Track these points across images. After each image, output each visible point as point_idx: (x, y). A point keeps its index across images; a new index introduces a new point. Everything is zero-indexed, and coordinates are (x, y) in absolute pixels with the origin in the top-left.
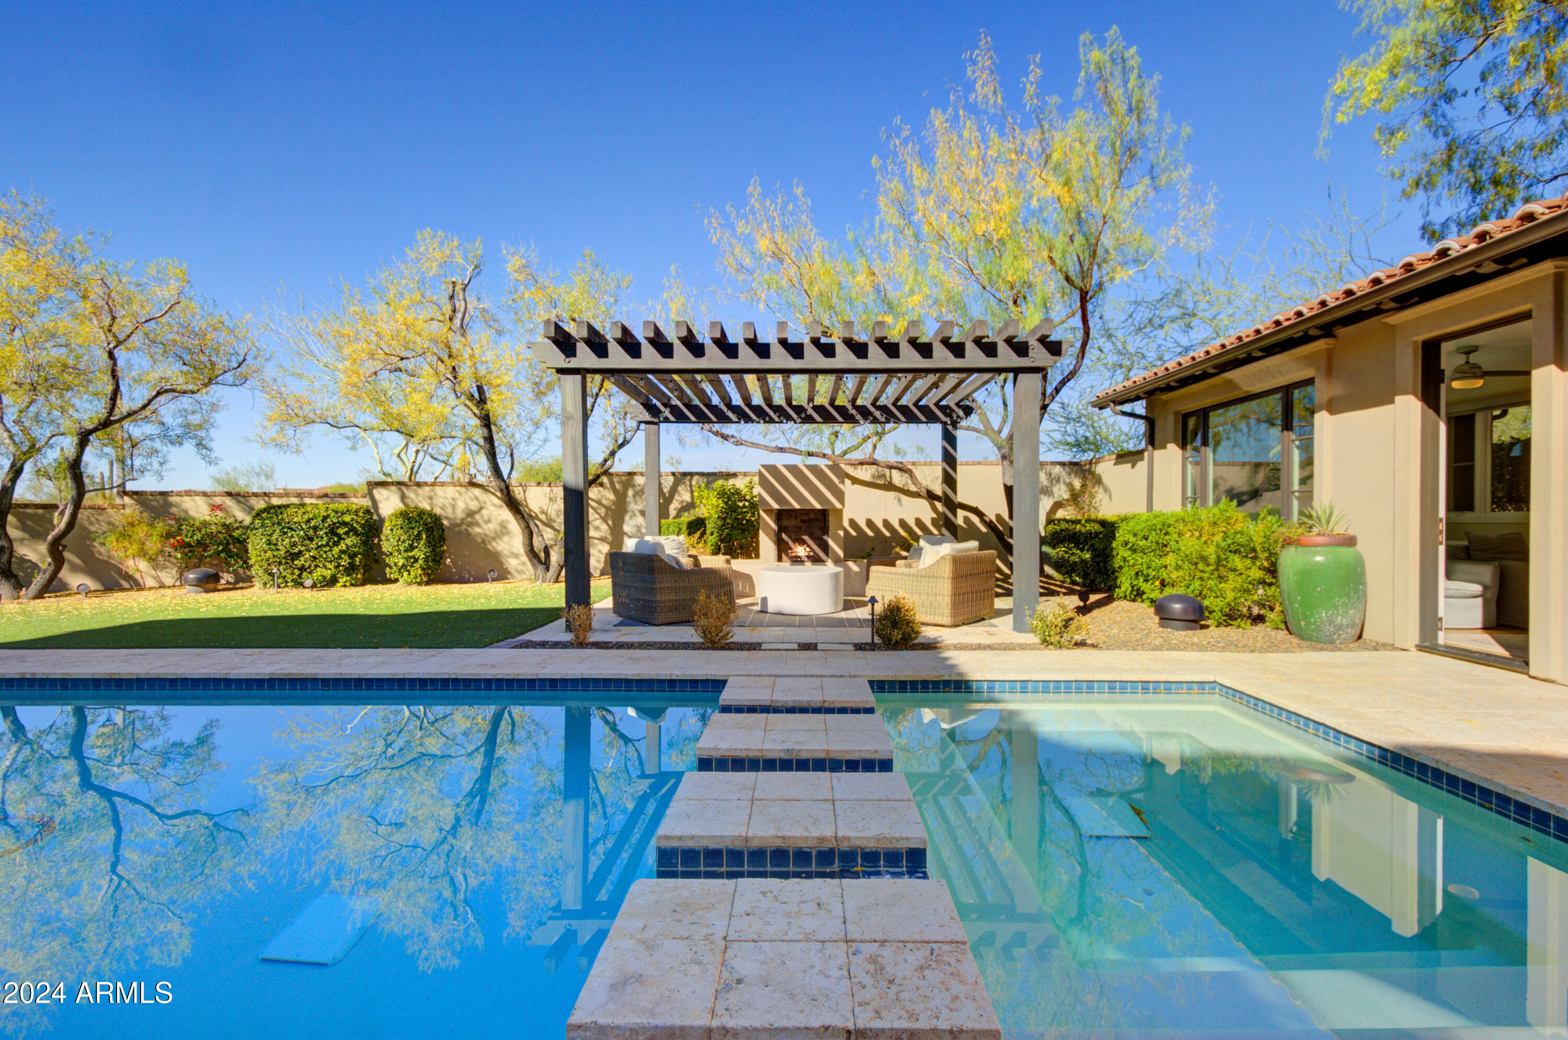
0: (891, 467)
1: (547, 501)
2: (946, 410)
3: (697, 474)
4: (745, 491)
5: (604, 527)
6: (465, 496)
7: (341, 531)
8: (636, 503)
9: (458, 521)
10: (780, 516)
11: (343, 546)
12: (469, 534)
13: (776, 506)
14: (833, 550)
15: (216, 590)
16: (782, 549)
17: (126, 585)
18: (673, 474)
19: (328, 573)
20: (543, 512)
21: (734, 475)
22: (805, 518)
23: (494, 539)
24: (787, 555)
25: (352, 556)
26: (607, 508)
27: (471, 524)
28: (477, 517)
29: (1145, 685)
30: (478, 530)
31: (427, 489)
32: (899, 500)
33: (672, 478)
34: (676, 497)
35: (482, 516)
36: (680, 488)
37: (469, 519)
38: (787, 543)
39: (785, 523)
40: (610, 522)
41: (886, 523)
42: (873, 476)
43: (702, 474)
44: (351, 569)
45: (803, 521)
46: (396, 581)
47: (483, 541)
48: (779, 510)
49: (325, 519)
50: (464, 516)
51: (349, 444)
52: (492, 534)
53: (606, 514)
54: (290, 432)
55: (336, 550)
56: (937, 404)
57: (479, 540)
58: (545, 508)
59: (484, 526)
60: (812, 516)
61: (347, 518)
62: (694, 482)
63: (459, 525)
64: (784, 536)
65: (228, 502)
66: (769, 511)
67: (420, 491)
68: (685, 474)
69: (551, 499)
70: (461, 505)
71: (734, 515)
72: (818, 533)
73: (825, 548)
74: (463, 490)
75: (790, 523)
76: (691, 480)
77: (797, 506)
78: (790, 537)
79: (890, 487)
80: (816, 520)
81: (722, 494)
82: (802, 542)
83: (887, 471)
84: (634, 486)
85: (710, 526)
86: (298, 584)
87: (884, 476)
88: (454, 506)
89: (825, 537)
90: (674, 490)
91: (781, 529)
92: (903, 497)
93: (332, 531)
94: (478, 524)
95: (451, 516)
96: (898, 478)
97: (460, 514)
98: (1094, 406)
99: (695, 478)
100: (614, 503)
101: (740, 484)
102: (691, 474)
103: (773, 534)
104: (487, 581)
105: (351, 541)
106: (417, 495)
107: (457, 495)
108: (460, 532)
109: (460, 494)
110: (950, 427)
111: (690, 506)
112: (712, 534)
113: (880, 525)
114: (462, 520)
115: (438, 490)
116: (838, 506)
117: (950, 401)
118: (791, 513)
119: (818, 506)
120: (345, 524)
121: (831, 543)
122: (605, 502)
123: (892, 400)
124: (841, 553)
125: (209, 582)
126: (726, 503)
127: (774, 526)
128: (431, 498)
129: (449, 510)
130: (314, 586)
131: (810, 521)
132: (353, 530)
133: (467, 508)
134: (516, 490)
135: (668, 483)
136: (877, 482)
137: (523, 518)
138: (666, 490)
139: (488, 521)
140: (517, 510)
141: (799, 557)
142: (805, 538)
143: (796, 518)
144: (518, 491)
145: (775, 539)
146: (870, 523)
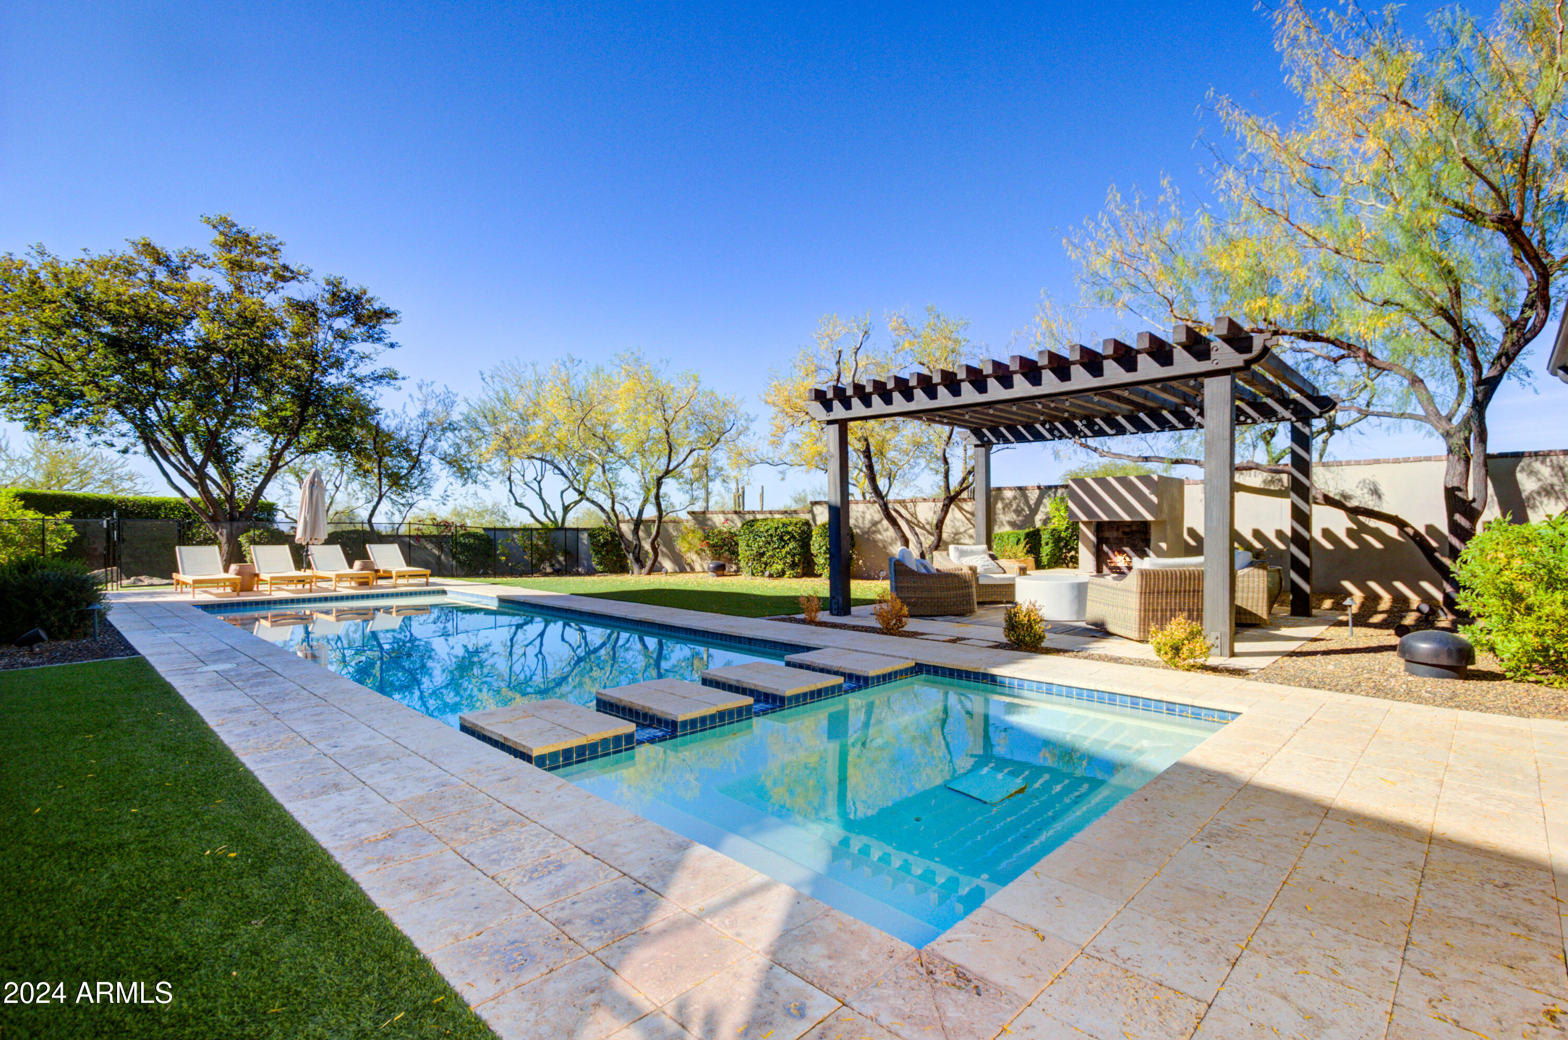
1: (930, 513)
6: (871, 511)
7: (786, 538)
8: (1004, 513)
9: (866, 530)
10: (1099, 528)
11: (787, 549)
12: (874, 540)
15: (723, 575)
16: (1101, 560)
17: (688, 569)
18: (1039, 487)
19: (780, 567)
20: (926, 522)
22: (1127, 530)
23: (890, 543)
24: (1106, 566)
25: (793, 556)
27: (875, 532)
28: (879, 526)
29: (1171, 707)
30: (879, 537)
33: (1037, 492)
34: (1042, 509)
35: (882, 526)
36: (1044, 500)
37: (874, 528)
38: (1107, 554)
39: (1107, 534)
44: (793, 565)
45: (1124, 533)
46: (820, 575)
47: (883, 546)
49: (776, 529)
50: (870, 526)
51: (780, 476)
52: (889, 540)
54: (745, 471)
55: (784, 551)
57: (880, 544)
58: (928, 520)
59: (884, 534)
60: (1134, 528)
61: (790, 529)
62: (1057, 495)
63: (867, 533)
64: (1105, 548)
65: (735, 517)
68: (1050, 487)
70: (868, 517)
72: (1141, 544)
74: (870, 506)
75: (1110, 534)
76: (1055, 493)
78: (1111, 548)
80: (1138, 532)
82: (1121, 552)
84: (1003, 499)
85: (1045, 537)
86: (763, 575)
87: (1280, 480)
88: (863, 518)
89: (1146, 548)
90: (1039, 502)
91: (1101, 540)
93: (781, 538)
94: (880, 532)
95: (863, 526)
97: (867, 524)
99: (1060, 491)
102: (1056, 487)
103: (1091, 546)
104: (878, 579)
105: (792, 545)
107: (866, 510)
108: (868, 539)
109: (868, 509)
112: (1047, 544)
114: (869, 529)
115: (854, 506)
118: (1117, 524)
119: (1127, 518)
120: (788, 533)
121: (1151, 553)
125: (719, 570)
127: (1093, 538)
129: (860, 521)
130: (771, 576)
131: (1135, 532)
132: (793, 537)
133: (872, 520)
134: (909, 505)
135: (1033, 496)
136: (1272, 488)
137: (900, 528)
138: (1032, 502)
139: (887, 530)
140: (894, 522)
141: (1119, 568)
142: (1126, 549)
143: (1118, 530)
144: (910, 505)
145: (1094, 550)
146: (1257, 534)
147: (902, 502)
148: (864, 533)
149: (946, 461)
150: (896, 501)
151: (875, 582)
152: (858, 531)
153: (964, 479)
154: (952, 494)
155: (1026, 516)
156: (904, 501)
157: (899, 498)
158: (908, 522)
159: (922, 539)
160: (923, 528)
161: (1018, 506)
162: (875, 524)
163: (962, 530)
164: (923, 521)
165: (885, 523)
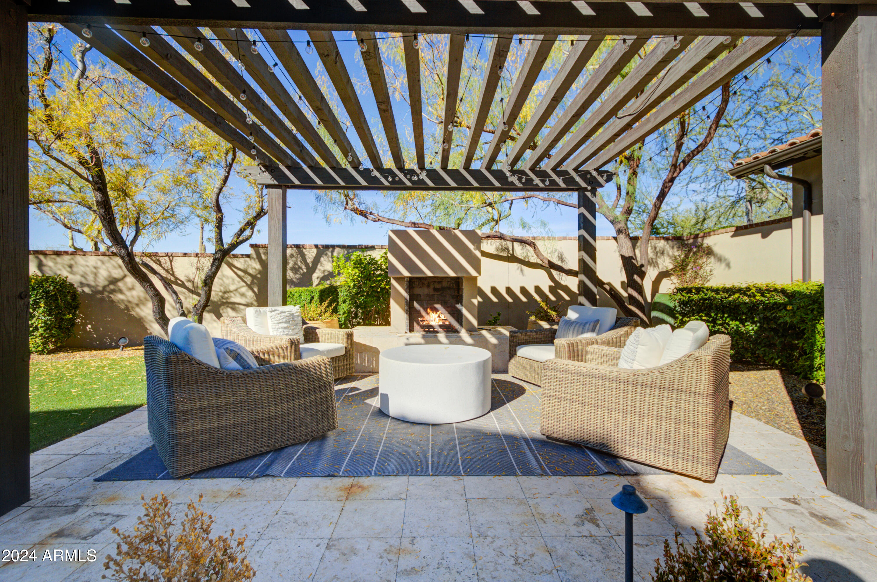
0: (515, 240)
1: (194, 270)
2: (585, 175)
3: (339, 246)
4: (380, 261)
5: (250, 294)
6: (108, 265)
9: (100, 289)
10: (412, 284)
12: (112, 301)
13: (406, 273)
14: (467, 319)
16: (414, 318)
18: (316, 246)
20: (189, 280)
21: (373, 248)
22: (438, 286)
23: (137, 305)
24: (418, 324)
26: (253, 277)
27: (113, 291)
28: (120, 284)
30: (120, 296)
31: (67, 258)
32: (522, 270)
33: (315, 251)
34: (319, 267)
35: (125, 284)
36: (322, 259)
37: (112, 287)
38: (418, 312)
39: (417, 291)
40: (256, 290)
41: (509, 290)
42: (497, 249)
43: (343, 247)
45: (435, 290)
47: (127, 308)
48: (411, 279)
50: (106, 283)
52: (135, 301)
53: (252, 282)
56: (576, 170)
57: (122, 307)
58: (192, 277)
59: (128, 293)
60: (445, 284)
62: (335, 254)
63: (101, 292)
64: (416, 305)
66: (400, 279)
67: (59, 259)
68: (327, 247)
69: (198, 268)
70: (103, 273)
71: (369, 283)
72: (452, 301)
73: (458, 316)
74: (106, 258)
75: (422, 291)
76: (332, 252)
77: (429, 274)
78: (421, 305)
79: (512, 259)
80: (450, 288)
81: (358, 263)
82: (435, 311)
83: (509, 244)
85: (342, 294)
87: (507, 249)
88: (95, 274)
89: (459, 306)
90: (317, 261)
91: (413, 297)
92: (525, 268)
94: (121, 291)
95: (93, 283)
96: (519, 251)
97: (102, 282)
98: (732, 175)
99: (337, 250)
100: (260, 272)
101: (377, 255)
102: (333, 247)
103: (404, 303)
104: (117, 347)
106: (56, 263)
107: (99, 263)
108: (102, 299)
109: (103, 263)
110: (588, 194)
111: (331, 275)
112: (344, 302)
113: (503, 292)
114: (104, 287)
115: (79, 259)
116: (474, 273)
117: (590, 167)
118: (424, 281)
119: (452, 274)
121: (465, 312)
122: (251, 271)
123: (529, 165)
124: (475, 322)
126: (362, 273)
127: (405, 294)
128: (71, 266)
129: (90, 278)
131: (443, 289)
133: (110, 276)
134: (162, 260)
135: (311, 254)
136: (502, 254)
137: (152, 285)
138: (309, 261)
139: (132, 289)
140: (143, 279)
141: (431, 327)
142: (438, 306)
143: (428, 286)
144: (164, 260)
145: (406, 308)
146: (494, 290)
147: (155, 256)
148: (95, 292)
149: (219, 209)
150: (144, 254)
151: (111, 354)
152: (87, 290)
153: (242, 231)
154: (226, 246)
155: (304, 274)
156: (156, 255)
157: (150, 250)
158: (163, 279)
159: (181, 297)
160: (183, 285)
161: (295, 264)
162: (114, 281)
163: (232, 288)
164: (183, 278)
165: (130, 280)
